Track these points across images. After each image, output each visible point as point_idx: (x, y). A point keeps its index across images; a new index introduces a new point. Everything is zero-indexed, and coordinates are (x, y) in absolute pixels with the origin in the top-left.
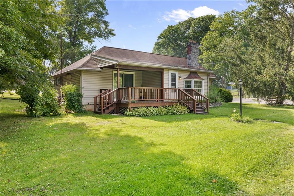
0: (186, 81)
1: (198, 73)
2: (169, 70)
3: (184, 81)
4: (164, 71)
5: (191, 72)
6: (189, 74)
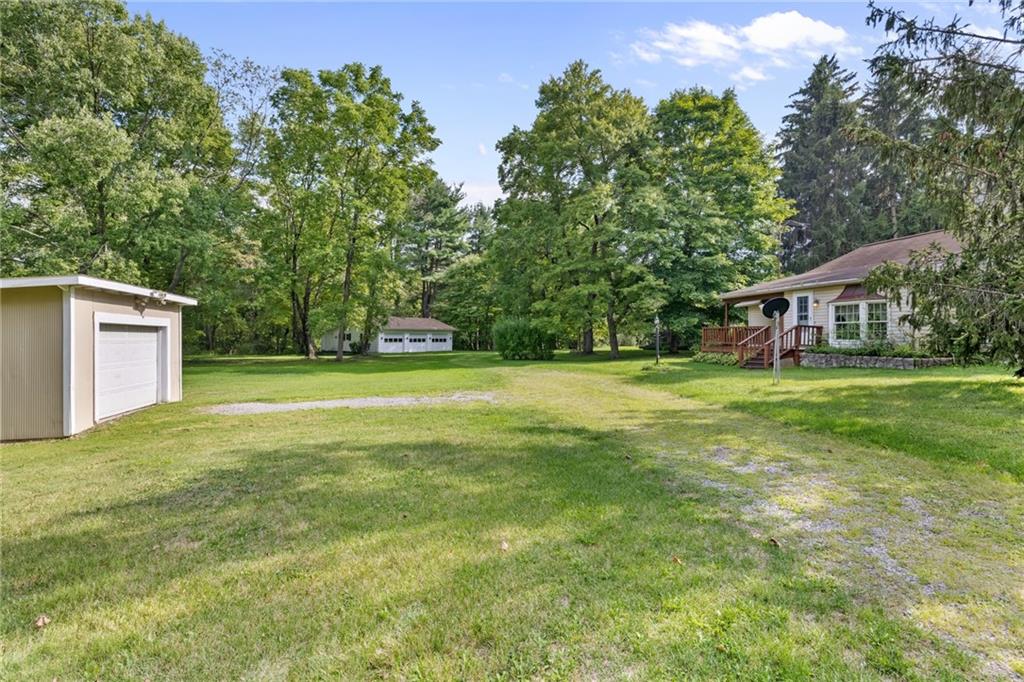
2: (794, 292)
4: (785, 296)
5: (848, 286)
6: (842, 291)
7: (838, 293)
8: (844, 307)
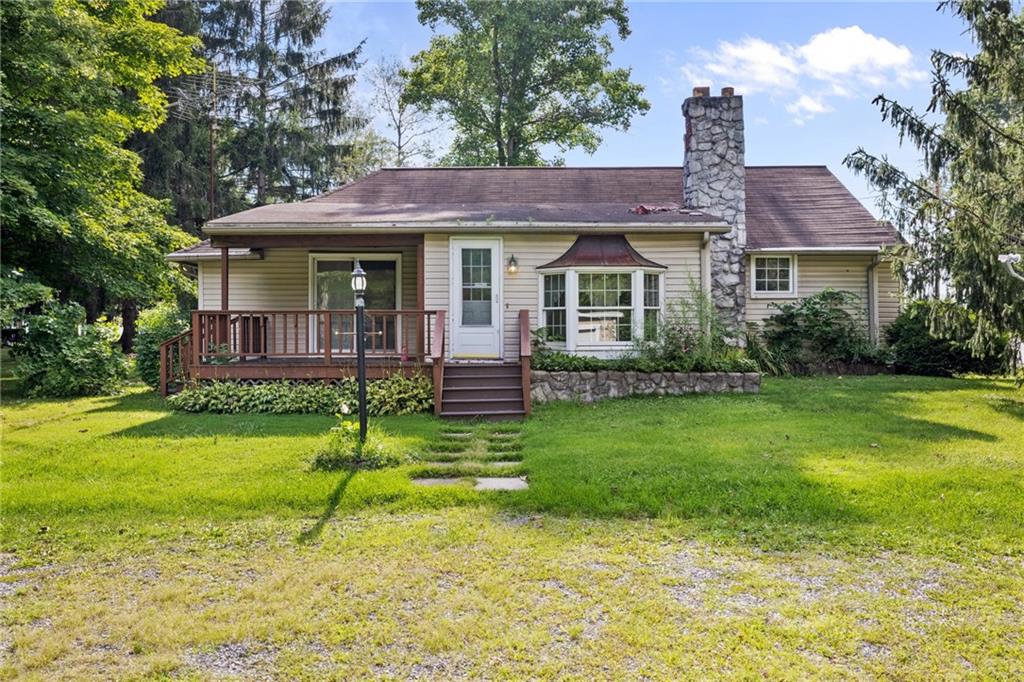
0: (547, 278)
1: (626, 236)
2: (451, 237)
3: (541, 279)
4: (426, 243)
5: (584, 237)
6: (571, 244)
7: (563, 247)
8: (597, 277)
